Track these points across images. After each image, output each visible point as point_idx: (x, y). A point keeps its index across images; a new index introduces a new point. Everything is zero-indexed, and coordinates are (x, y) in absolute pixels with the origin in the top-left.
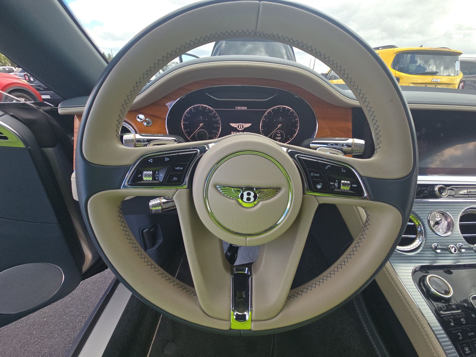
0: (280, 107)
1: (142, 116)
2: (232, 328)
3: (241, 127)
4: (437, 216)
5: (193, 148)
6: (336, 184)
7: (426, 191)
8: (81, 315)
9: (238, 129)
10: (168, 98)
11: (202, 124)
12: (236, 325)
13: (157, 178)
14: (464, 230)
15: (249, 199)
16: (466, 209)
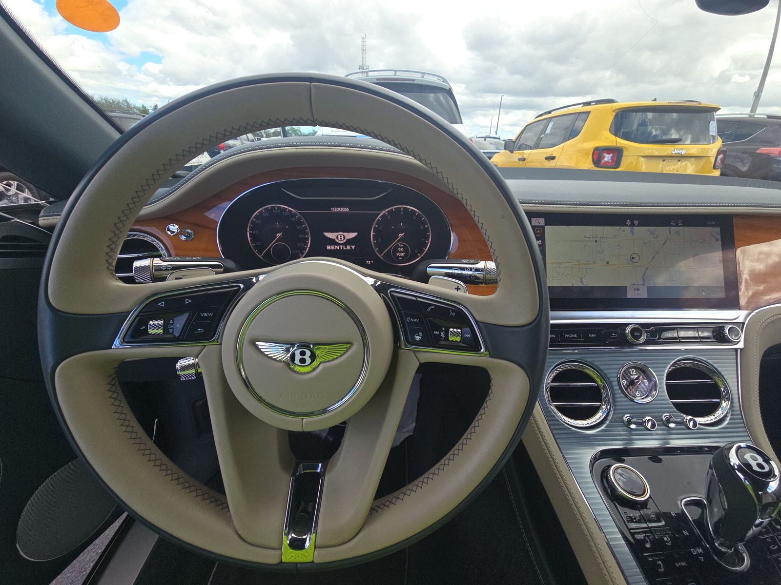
0: (400, 208)
1: (174, 228)
2: (283, 560)
3: (341, 239)
4: (633, 371)
5: (233, 282)
6: (442, 333)
7: (614, 334)
8: (94, 550)
9: (337, 241)
10: (220, 197)
11: (280, 234)
12: (290, 556)
13: (171, 331)
14: (673, 392)
15: (303, 361)
16: (676, 360)
